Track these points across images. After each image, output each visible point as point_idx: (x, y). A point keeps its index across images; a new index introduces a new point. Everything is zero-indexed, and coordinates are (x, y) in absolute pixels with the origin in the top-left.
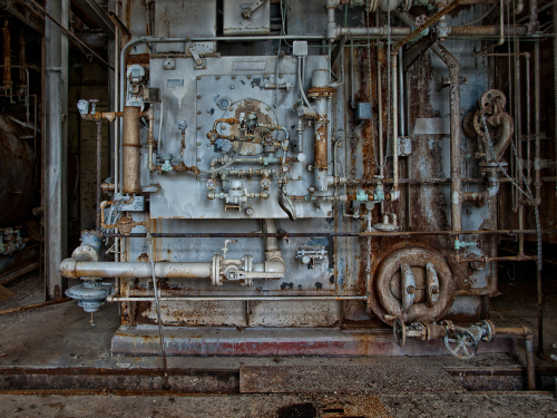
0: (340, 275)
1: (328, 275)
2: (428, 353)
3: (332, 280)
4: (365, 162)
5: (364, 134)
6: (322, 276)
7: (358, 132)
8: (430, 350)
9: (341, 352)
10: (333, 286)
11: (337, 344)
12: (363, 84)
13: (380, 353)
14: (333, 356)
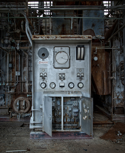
0: (7, 103)
1: (4, 103)
2: (26, 121)
3: (5, 104)
4: (12, 77)
5: (12, 71)
6: (3, 103)
7: (11, 70)
8: (27, 120)
9: (6, 120)
10: (5, 105)
11: (5, 119)
12: (12, 59)
13: (15, 121)
14: (4, 121)
